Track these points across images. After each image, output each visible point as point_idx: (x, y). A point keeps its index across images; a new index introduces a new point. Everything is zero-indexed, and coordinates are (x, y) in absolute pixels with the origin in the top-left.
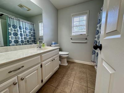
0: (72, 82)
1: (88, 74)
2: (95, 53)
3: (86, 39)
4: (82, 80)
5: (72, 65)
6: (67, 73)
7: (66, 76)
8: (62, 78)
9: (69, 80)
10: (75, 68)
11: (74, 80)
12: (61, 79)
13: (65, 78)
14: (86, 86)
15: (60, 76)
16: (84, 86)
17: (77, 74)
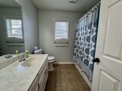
0: (66, 87)
1: (73, 73)
2: (75, 54)
3: (68, 43)
4: (72, 81)
5: (58, 68)
6: (57, 79)
7: (58, 82)
8: (55, 86)
9: (62, 85)
10: (62, 70)
11: (66, 84)
12: (54, 88)
13: (58, 85)
14: (77, 86)
15: (52, 86)
16: (75, 86)
17: (66, 76)
